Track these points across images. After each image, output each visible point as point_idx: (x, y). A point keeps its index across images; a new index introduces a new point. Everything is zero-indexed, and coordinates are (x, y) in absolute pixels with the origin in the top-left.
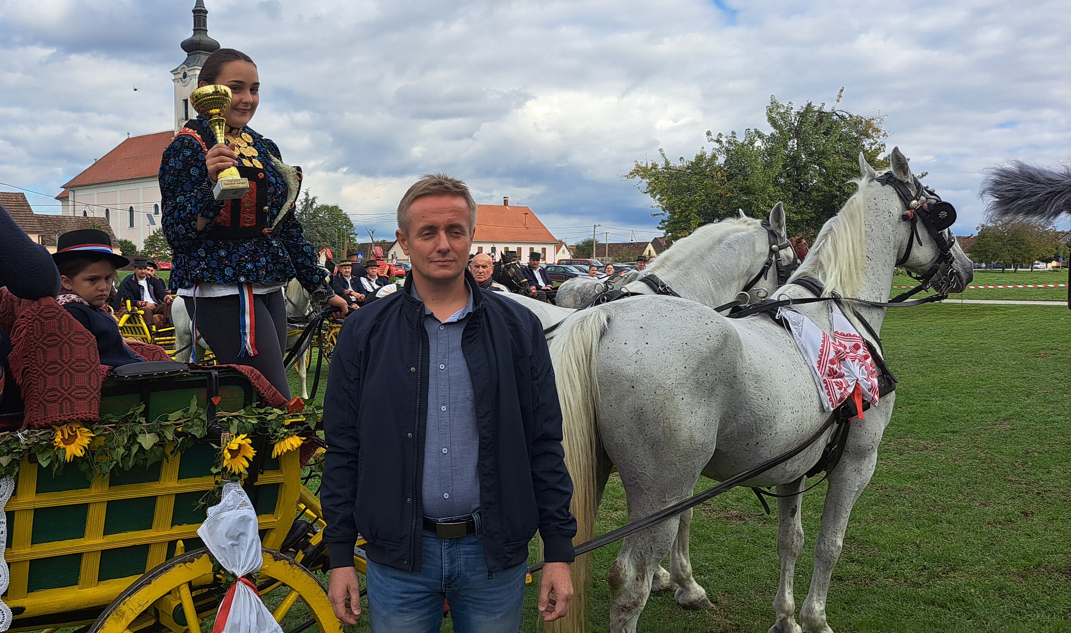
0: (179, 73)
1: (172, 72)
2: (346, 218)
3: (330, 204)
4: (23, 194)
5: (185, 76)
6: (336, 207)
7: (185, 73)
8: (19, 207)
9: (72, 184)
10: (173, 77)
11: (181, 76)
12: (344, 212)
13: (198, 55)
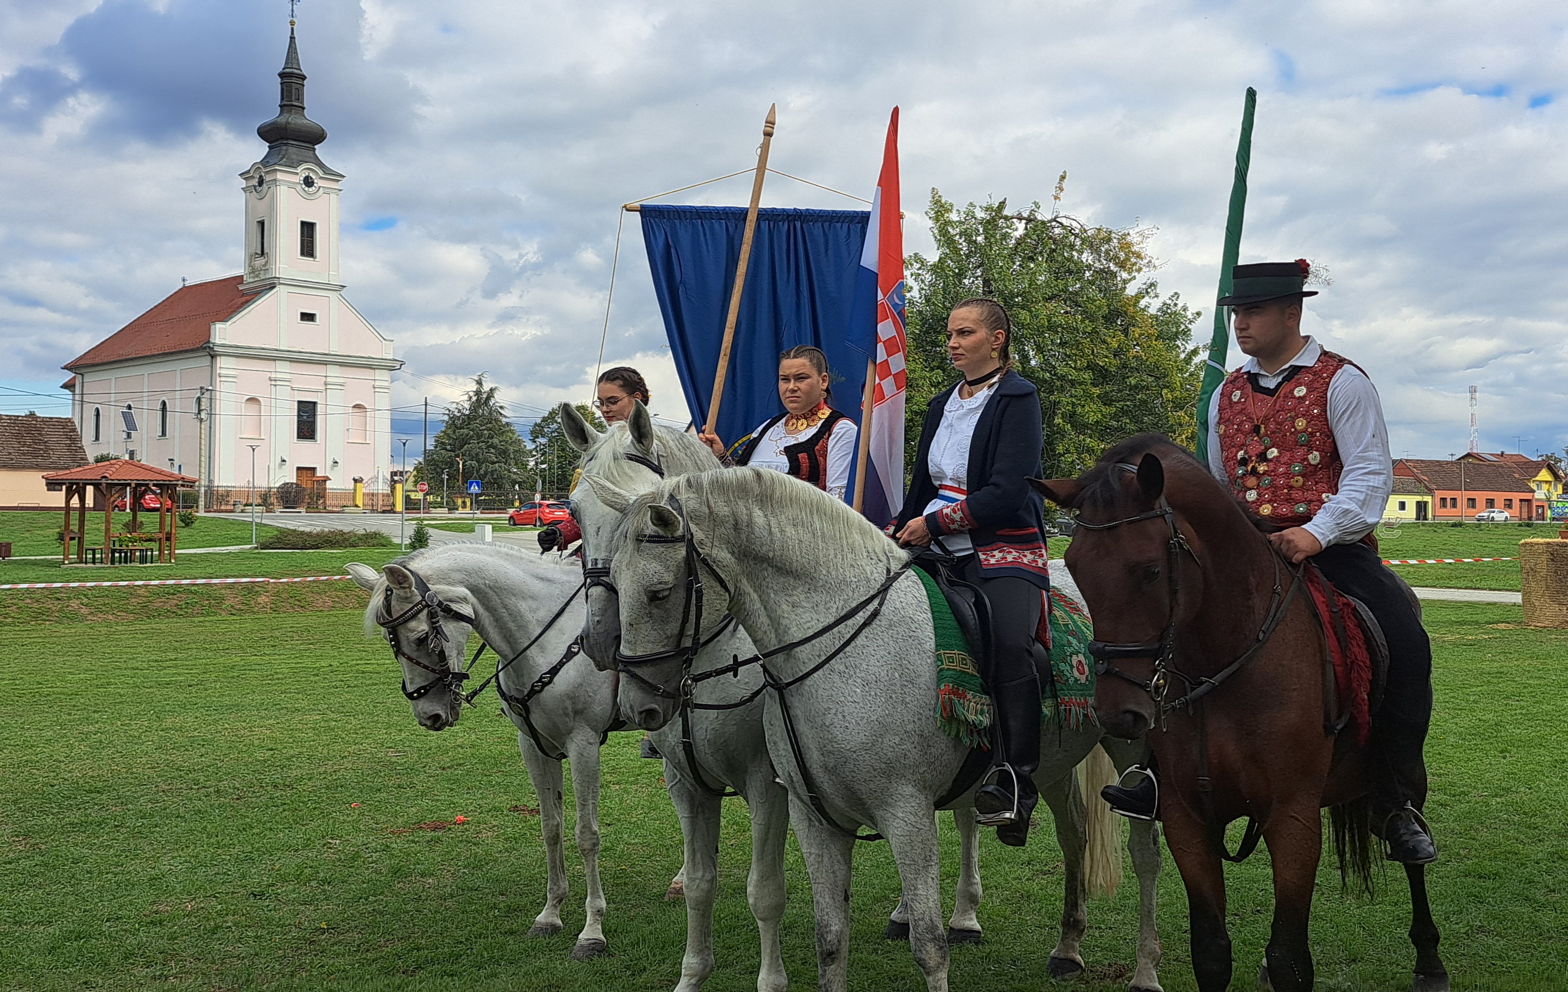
0: (252, 177)
1: (240, 175)
5: (261, 182)
7: (261, 176)
9: (85, 362)
10: (243, 184)
11: (255, 182)
13: (284, 148)
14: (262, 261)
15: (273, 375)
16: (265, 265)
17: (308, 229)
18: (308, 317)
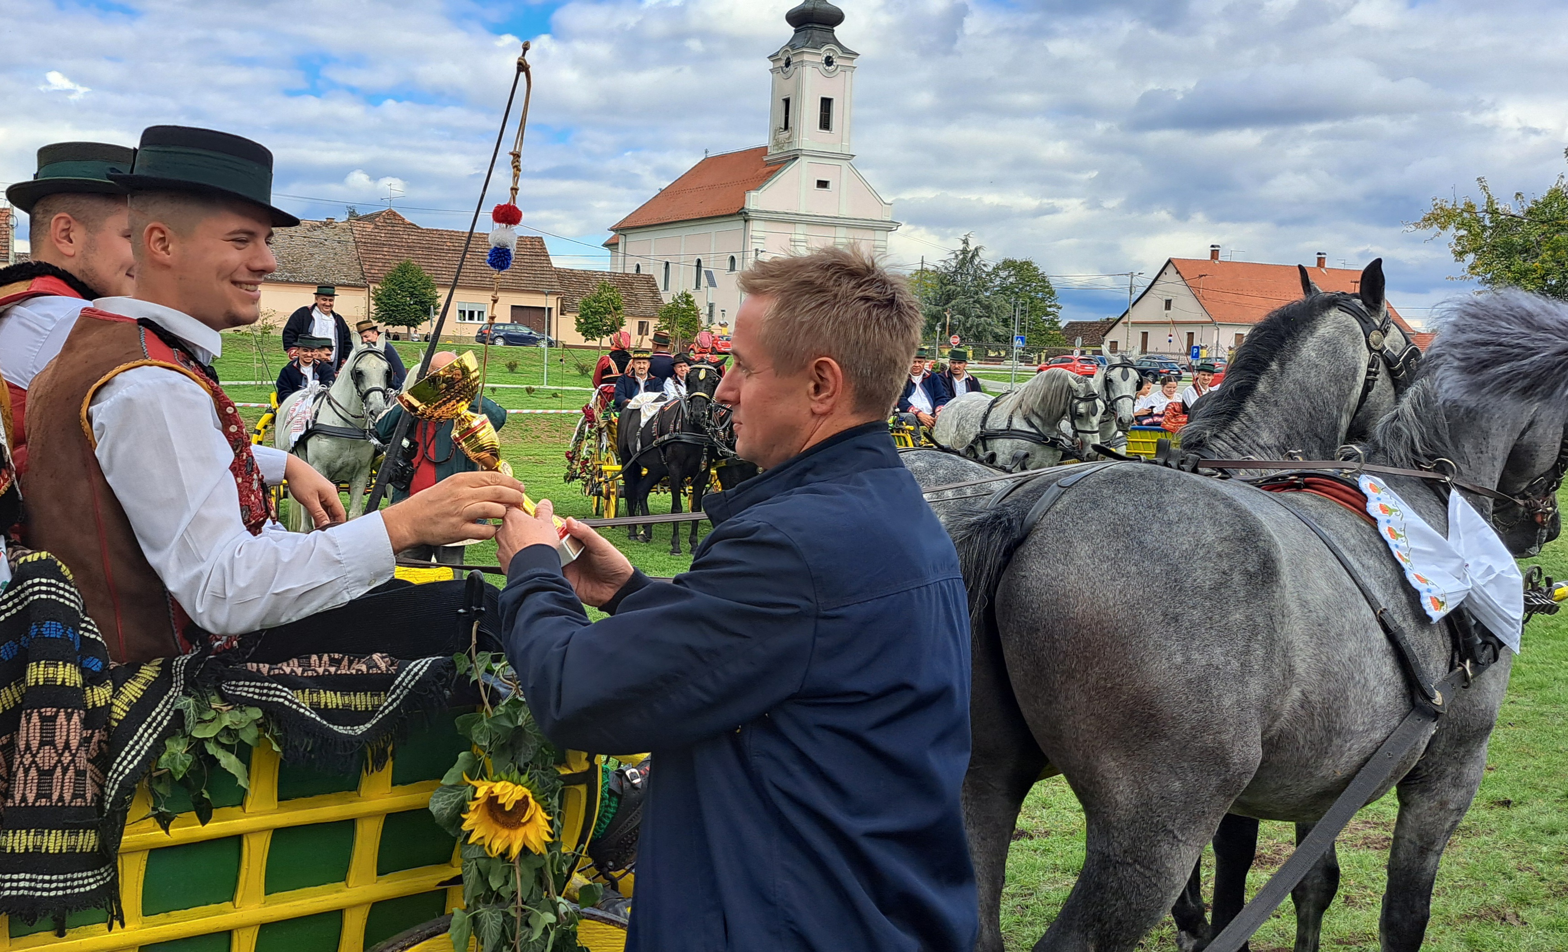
0: (780, 59)
1: (769, 57)
2: (1044, 281)
3: (1019, 258)
4: (541, 238)
5: (788, 64)
6: (1028, 263)
7: (788, 58)
8: (534, 257)
9: (625, 225)
10: (771, 65)
11: (782, 63)
12: (1040, 272)
13: (809, 31)
14: (786, 134)
15: (793, 237)
16: (789, 138)
17: (826, 103)
18: (822, 184)
